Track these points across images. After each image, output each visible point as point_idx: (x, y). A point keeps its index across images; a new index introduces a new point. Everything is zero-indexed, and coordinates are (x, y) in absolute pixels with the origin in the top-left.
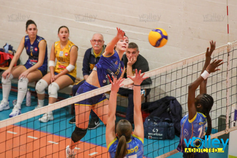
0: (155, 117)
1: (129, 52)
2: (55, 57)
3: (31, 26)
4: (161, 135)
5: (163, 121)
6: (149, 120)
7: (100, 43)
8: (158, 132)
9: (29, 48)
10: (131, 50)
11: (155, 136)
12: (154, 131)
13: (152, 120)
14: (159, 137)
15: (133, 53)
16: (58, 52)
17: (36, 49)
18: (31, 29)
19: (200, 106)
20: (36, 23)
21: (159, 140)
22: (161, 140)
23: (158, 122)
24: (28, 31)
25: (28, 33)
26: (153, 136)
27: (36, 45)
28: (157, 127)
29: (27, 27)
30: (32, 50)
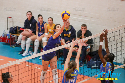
0: (95, 59)
1: (83, 29)
2: (48, 31)
3: (40, 17)
4: (98, 67)
5: (98, 60)
6: (92, 60)
7: (67, 24)
8: (96, 66)
9: (39, 27)
10: (84, 28)
11: (95, 67)
12: (94, 65)
13: (94, 60)
14: (97, 68)
15: (85, 29)
16: (49, 29)
17: (43, 28)
18: (40, 19)
19: (108, 59)
20: (42, 16)
21: (96, 69)
22: (98, 69)
23: (96, 61)
24: (39, 20)
25: (39, 21)
26: (94, 67)
27: (43, 26)
28: (96, 63)
29: (38, 18)
30: (40, 28)
